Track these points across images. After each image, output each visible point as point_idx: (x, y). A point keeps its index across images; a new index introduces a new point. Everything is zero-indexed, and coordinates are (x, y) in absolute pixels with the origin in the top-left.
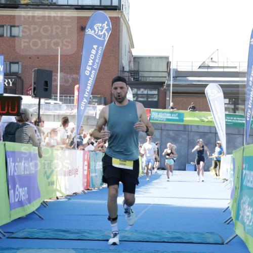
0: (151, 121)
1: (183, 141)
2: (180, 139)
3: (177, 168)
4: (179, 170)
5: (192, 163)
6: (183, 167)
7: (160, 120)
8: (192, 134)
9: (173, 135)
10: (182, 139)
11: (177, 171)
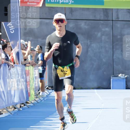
0: (47, 5)
1: (103, 37)
2: (99, 34)
3: (96, 85)
4: (98, 88)
5: (120, 75)
6: (105, 84)
7: (63, 3)
8: (119, 25)
9: (86, 27)
10: (102, 35)
11: (95, 90)
